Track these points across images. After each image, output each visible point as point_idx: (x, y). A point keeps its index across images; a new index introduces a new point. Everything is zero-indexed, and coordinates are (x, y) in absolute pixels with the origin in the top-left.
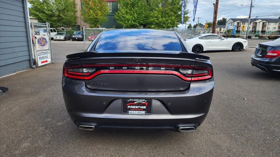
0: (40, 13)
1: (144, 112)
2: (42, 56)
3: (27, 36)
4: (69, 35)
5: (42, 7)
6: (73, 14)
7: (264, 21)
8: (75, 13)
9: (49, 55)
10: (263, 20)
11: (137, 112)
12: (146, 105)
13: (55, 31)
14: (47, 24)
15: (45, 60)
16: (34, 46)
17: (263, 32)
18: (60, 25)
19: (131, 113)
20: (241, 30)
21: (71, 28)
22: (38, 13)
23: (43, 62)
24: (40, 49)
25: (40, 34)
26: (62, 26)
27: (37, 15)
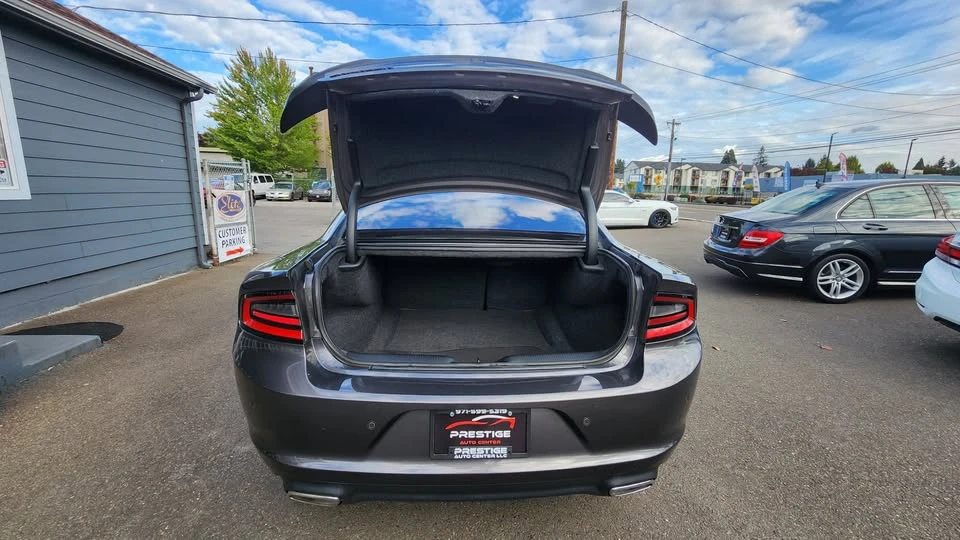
0: (238, 141)
1: (504, 450)
2: (229, 238)
3: (192, 191)
4: (300, 189)
5: (241, 128)
6: (311, 143)
7: (695, 168)
8: (314, 143)
9: (247, 236)
10: (693, 165)
11: (481, 450)
12: (512, 426)
13: (269, 179)
14: (244, 163)
15: (237, 247)
16: (208, 215)
17: (694, 188)
18: (281, 166)
19: (461, 454)
20: (653, 184)
21: (305, 174)
22: (232, 141)
23: (230, 253)
24: (223, 222)
25: (226, 187)
26: (287, 169)
27: (232, 145)
